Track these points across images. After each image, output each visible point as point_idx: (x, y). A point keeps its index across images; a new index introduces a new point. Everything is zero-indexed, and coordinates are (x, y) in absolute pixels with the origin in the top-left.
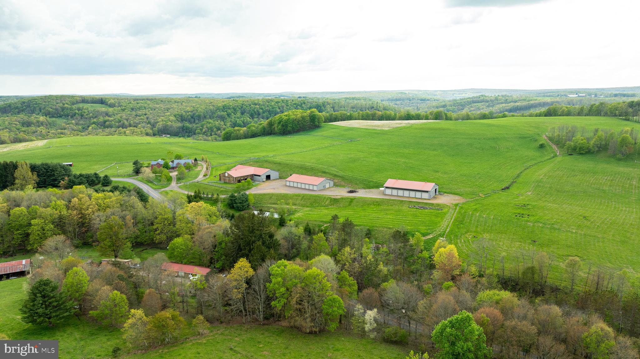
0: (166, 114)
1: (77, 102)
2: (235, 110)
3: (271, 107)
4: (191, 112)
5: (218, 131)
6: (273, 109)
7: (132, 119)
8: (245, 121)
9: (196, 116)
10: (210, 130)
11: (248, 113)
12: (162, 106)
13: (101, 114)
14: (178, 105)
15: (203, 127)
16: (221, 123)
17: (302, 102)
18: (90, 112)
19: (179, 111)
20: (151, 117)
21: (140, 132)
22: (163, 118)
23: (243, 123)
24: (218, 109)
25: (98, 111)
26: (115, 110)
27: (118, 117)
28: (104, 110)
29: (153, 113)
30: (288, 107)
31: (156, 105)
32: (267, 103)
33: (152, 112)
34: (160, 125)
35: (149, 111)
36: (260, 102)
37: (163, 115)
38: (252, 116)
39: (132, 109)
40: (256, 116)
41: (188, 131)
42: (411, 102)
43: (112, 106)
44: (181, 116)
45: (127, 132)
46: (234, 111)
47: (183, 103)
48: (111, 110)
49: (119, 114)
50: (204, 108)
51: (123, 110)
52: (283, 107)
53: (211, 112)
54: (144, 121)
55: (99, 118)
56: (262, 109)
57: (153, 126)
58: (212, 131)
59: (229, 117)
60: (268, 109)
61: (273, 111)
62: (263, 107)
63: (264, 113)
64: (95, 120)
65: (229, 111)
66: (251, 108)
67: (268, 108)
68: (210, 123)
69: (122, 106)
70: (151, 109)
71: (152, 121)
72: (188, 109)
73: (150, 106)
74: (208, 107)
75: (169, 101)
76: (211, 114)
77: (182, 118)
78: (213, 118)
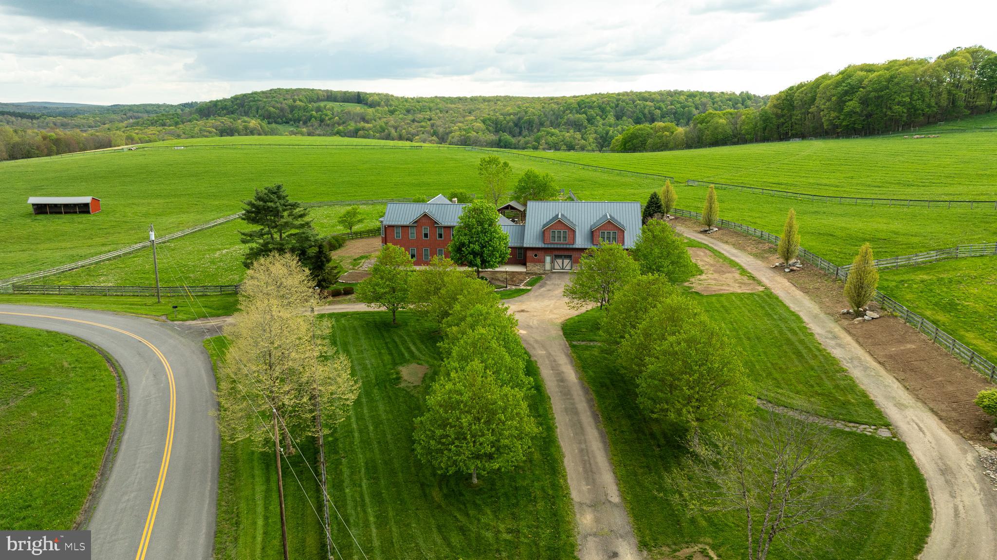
0: (467, 118)
1: (319, 100)
2: (603, 110)
3: (679, 105)
4: (514, 114)
6: (684, 108)
7: (405, 127)
9: (524, 123)
11: (629, 117)
12: (460, 106)
13: (354, 118)
14: (489, 105)
15: (539, 143)
16: (576, 135)
18: (335, 114)
19: (492, 113)
20: (439, 123)
22: (460, 124)
24: (568, 109)
25: (349, 113)
26: (377, 111)
27: (381, 122)
29: (443, 117)
31: (449, 105)
33: (441, 115)
34: (457, 135)
35: (437, 113)
36: (653, 96)
37: (462, 119)
39: (408, 111)
43: (372, 105)
44: (496, 122)
46: (601, 113)
47: (499, 102)
48: (370, 111)
49: (383, 118)
50: (539, 108)
51: (392, 112)
53: (554, 114)
54: (426, 131)
55: (349, 125)
56: (659, 108)
59: (592, 124)
60: (671, 109)
61: (683, 114)
62: (662, 105)
65: (592, 112)
66: (636, 106)
67: (673, 107)
68: (552, 135)
69: (391, 105)
70: (441, 111)
71: (441, 130)
72: (509, 109)
73: (440, 106)
74: (546, 106)
75: (473, 99)
76: (553, 117)
77: (497, 127)
78: (558, 126)
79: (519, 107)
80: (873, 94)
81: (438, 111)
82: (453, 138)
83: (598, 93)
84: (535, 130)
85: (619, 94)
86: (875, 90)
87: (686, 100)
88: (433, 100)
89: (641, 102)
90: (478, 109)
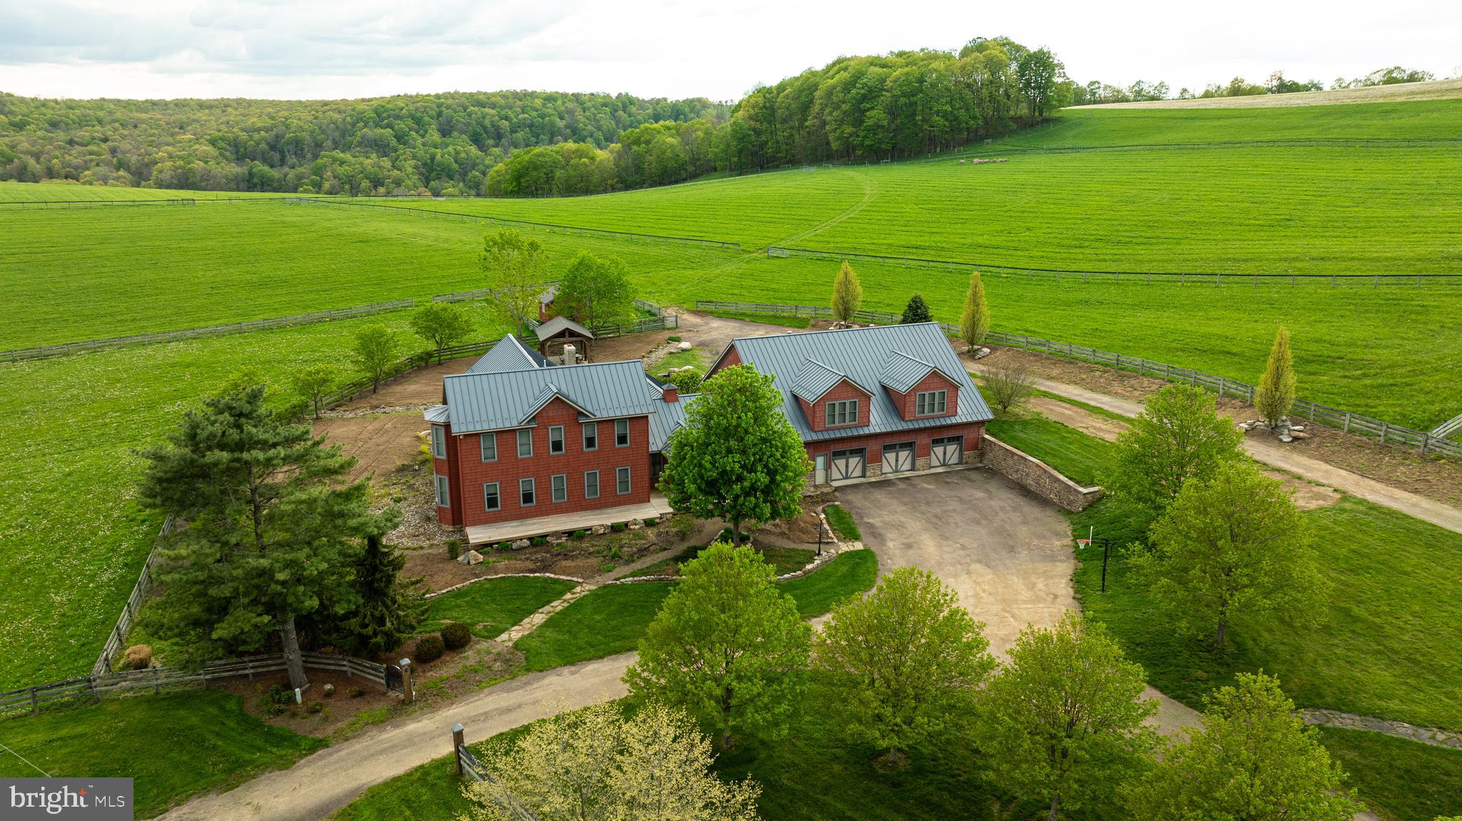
0: (179, 137)
2: (418, 121)
3: (534, 114)
4: (267, 130)
5: (375, 187)
6: (543, 118)
7: (57, 154)
8: (463, 155)
9: (289, 143)
11: (462, 132)
12: (159, 116)
14: (213, 114)
15: (321, 177)
19: (224, 128)
20: (125, 145)
22: (170, 148)
24: (359, 120)
29: (131, 135)
30: (588, 114)
31: (137, 115)
33: (126, 132)
34: (166, 168)
35: (116, 129)
37: (170, 140)
38: (476, 140)
39: (55, 125)
40: (491, 142)
44: (235, 143)
46: (416, 127)
47: (229, 110)
50: (310, 118)
52: (572, 114)
53: (337, 128)
54: (103, 161)
56: (506, 118)
59: (405, 144)
60: (524, 119)
61: (543, 126)
62: (510, 113)
63: (516, 132)
65: (400, 125)
66: (470, 115)
67: (526, 116)
68: (342, 163)
70: (122, 125)
72: (253, 120)
73: (119, 115)
74: (320, 115)
75: (180, 104)
76: (337, 134)
77: (239, 152)
78: (347, 148)
79: (272, 118)
80: (903, 100)
81: (117, 125)
82: (161, 172)
83: (402, 94)
84: (309, 156)
85: (438, 96)
86: (904, 95)
87: (544, 105)
88: (101, 103)
89: (476, 109)
90: (197, 121)
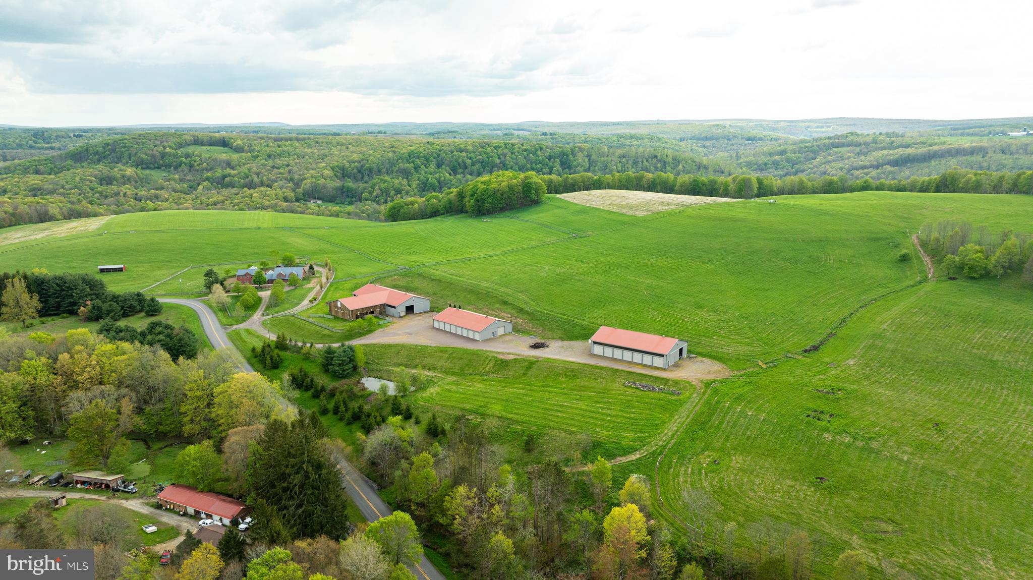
0: (319, 165)
1: (186, 144)
2: (427, 159)
3: (485, 156)
4: (359, 162)
6: (489, 158)
7: (266, 173)
8: (442, 178)
9: (366, 170)
10: (384, 194)
11: (448, 165)
12: (315, 151)
13: (220, 164)
14: (341, 150)
15: (374, 189)
16: (403, 183)
17: (537, 146)
18: (203, 160)
19: (340, 160)
20: (295, 169)
21: (274, 196)
22: (313, 172)
23: (439, 182)
24: (401, 157)
25: (216, 159)
26: (241, 157)
27: (244, 169)
28: (224, 158)
29: (299, 162)
30: (513, 156)
31: (306, 150)
32: (481, 149)
33: (297, 161)
34: (307, 184)
35: (294, 159)
36: (468, 147)
37: (314, 166)
38: (454, 171)
39: (269, 156)
40: (460, 171)
41: (350, 194)
42: (730, 143)
43: (239, 150)
44: (343, 169)
45: (255, 195)
46: (425, 162)
48: (235, 157)
49: (249, 163)
50: (379, 156)
51: (255, 157)
52: (505, 156)
53: (390, 162)
54: (283, 177)
55: (216, 171)
56: (471, 158)
57: (297, 184)
58: (388, 195)
59: (417, 172)
60: (480, 159)
61: (488, 163)
62: (473, 155)
63: (474, 166)
64: (209, 174)
65: (418, 162)
66: (452, 157)
67: (481, 157)
68: (385, 181)
69: (253, 150)
70: (298, 156)
71: (296, 177)
73: (298, 151)
74: (384, 154)
76: (389, 166)
77: (343, 173)
78: (391, 173)
81: (296, 156)
82: (305, 184)
84: (373, 177)
87: (492, 150)
88: (292, 143)
89: (457, 152)
90: (331, 154)
